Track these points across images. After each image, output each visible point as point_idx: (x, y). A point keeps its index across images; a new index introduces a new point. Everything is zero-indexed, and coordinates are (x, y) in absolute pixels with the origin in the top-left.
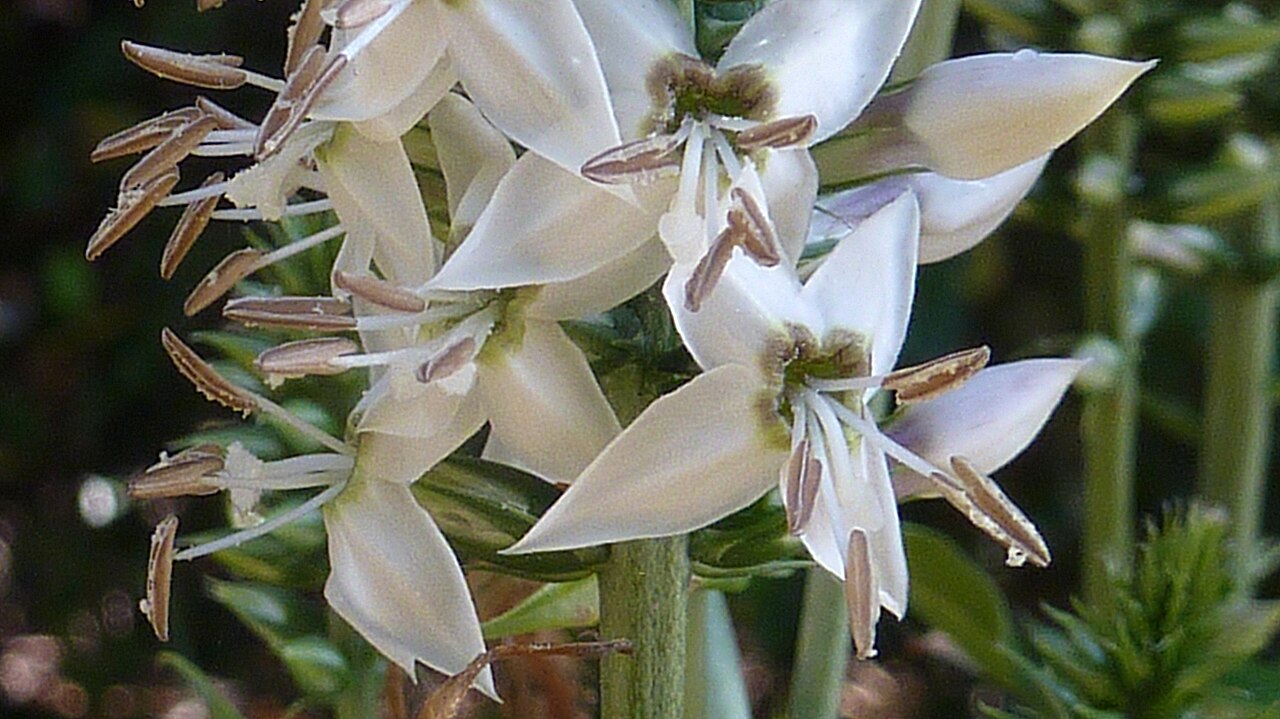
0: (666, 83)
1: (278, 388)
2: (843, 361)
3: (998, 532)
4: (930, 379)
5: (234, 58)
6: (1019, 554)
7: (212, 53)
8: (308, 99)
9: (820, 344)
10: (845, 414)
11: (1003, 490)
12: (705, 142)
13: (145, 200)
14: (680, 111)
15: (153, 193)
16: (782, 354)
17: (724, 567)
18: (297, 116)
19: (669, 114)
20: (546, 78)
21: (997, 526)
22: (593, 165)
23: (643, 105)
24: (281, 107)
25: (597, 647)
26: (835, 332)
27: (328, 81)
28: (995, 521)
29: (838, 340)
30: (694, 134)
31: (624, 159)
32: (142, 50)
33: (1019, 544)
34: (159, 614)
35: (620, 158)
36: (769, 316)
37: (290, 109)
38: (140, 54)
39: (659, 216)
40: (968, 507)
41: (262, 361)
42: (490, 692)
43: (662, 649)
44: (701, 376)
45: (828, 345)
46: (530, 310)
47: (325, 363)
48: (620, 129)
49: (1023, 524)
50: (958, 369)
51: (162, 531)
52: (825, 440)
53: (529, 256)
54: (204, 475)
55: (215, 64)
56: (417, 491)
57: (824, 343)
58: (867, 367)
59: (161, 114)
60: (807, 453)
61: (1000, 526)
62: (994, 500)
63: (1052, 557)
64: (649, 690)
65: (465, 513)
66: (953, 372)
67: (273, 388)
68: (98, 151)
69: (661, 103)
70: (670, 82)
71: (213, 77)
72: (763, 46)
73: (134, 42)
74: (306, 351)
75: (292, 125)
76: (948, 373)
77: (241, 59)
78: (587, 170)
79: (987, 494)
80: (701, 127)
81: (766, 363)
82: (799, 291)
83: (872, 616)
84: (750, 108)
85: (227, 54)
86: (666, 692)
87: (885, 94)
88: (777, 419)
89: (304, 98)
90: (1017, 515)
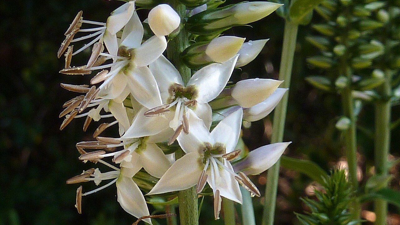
0: (172, 90)
1: (86, 163)
2: (218, 150)
3: (249, 189)
4: (230, 156)
5: (86, 85)
6: (253, 194)
7: (82, 85)
8: (90, 98)
9: (213, 147)
10: (219, 162)
11: (250, 180)
12: (182, 103)
13: (71, 117)
14: (176, 96)
15: (72, 115)
16: (203, 149)
17: (205, 193)
18: (88, 102)
19: (173, 97)
20: (147, 90)
21: (248, 188)
22: (147, 113)
23: (167, 95)
24: (85, 101)
25: (165, 216)
26: (216, 143)
27: (95, 94)
28: (248, 187)
29: (217, 145)
30: (179, 101)
31: (154, 111)
32: (65, 85)
33: (253, 192)
34: (79, 208)
35: (153, 111)
36: (200, 141)
37: (86, 101)
38: (64, 86)
39: (170, 121)
40: (242, 184)
41: (80, 158)
42: (150, 223)
43: (191, 212)
44: (186, 155)
45: (214, 147)
46: (147, 142)
47: (97, 156)
48: (162, 101)
49: (254, 187)
50: (235, 154)
51: (79, 190)
52: (214, 168)
53: (145, 130)
54: (86, 178)
55: (82, 87)
56: (134, 179)
57: (214, 146)
58: (225, 151)
59: (76, 97)
60: (204, 174)
61: (249, 188)
62: (248, 182)
63: (261, 195)
64: (189, 221)
65: (145, 183)
66: (234, 155)
67: (85, 163)
68: (64, 105)
69: (171, 95)
70: (173, 90)
71: (81, 90)
72: (197, 80)
73: (64, 83)
74: (92, 155)
75: (86, 105)
76: (233, 155)
77: (88, 86)
78: (145, 114)
79: (247, 181)
80: (181, 100)
81: (200, 152)
82: (209, 134)
83: (218, 210)
84: (192, 95)
85: (85, 84)
86: (193, 221)
87: (226, 89)
88: (202, 164)
89: (89, 98)
90: (253, 185)
